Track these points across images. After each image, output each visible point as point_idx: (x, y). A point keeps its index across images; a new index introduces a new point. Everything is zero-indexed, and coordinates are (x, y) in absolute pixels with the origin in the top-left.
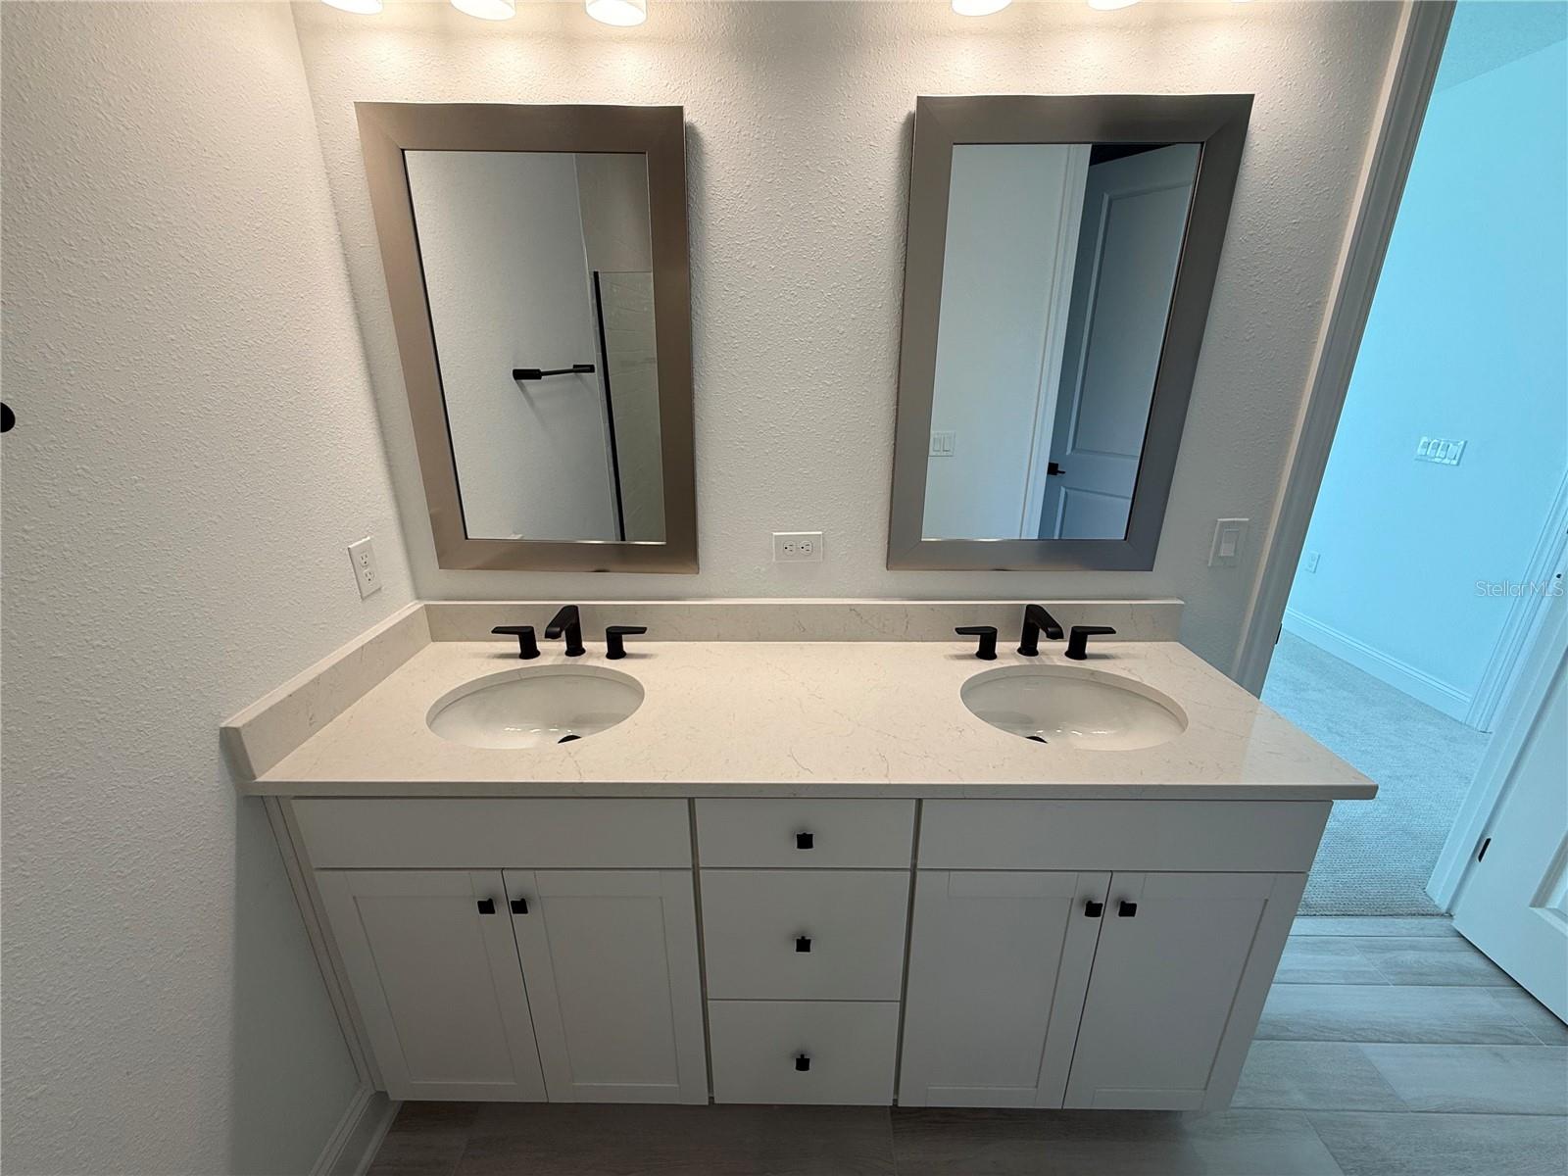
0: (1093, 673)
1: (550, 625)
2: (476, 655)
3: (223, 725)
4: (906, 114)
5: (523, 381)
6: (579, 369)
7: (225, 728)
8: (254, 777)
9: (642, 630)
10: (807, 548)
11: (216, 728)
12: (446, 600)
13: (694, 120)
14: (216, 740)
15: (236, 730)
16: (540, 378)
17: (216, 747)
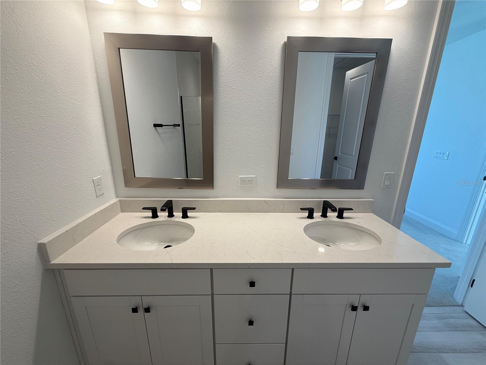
0: (346, 223)
1: (162, 207)
2: (136, 217)
3: (39, 242)
4: (283, 42)
5: (157, 127)
6: (175, 125)
7: (40, 243)
8: (50, 262)
9: (194, 209)
10: (250, 181)
11: (37, 243)
12: (127, 198)
13: (216, 42)
14: (36, 247)
15: (44, 244)
16: (162, 127)
17: (36, 250)
